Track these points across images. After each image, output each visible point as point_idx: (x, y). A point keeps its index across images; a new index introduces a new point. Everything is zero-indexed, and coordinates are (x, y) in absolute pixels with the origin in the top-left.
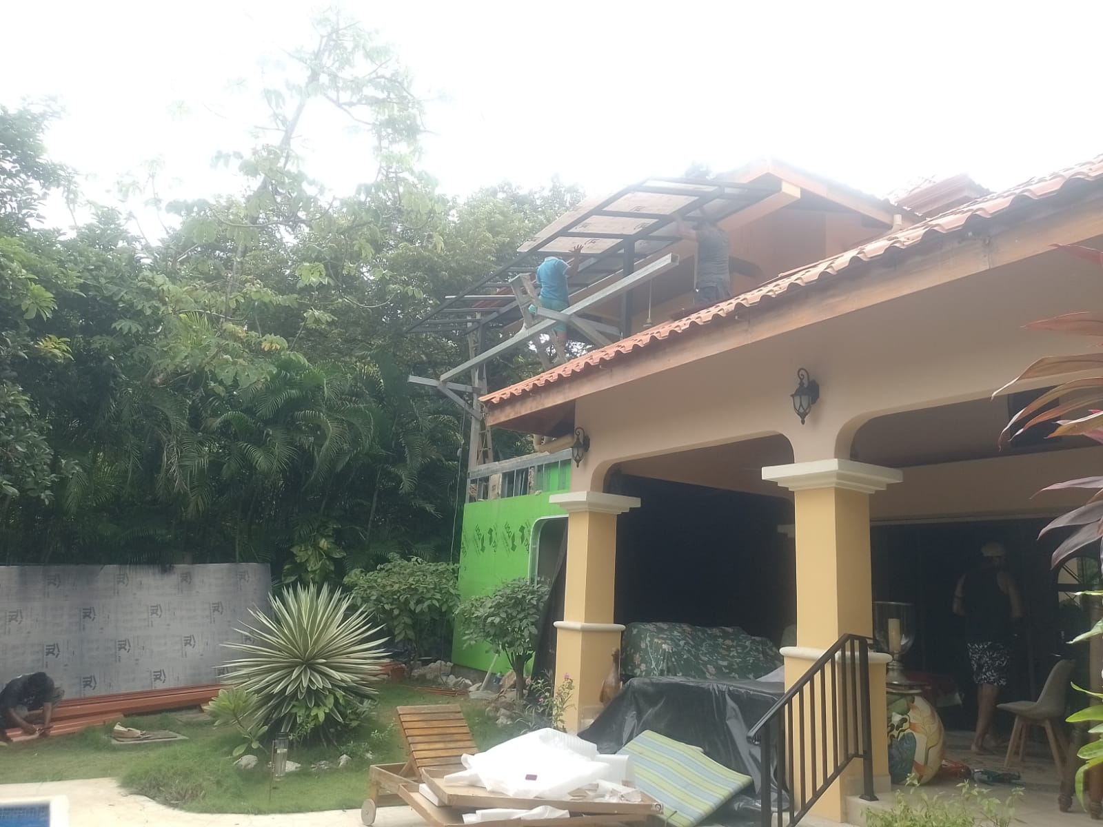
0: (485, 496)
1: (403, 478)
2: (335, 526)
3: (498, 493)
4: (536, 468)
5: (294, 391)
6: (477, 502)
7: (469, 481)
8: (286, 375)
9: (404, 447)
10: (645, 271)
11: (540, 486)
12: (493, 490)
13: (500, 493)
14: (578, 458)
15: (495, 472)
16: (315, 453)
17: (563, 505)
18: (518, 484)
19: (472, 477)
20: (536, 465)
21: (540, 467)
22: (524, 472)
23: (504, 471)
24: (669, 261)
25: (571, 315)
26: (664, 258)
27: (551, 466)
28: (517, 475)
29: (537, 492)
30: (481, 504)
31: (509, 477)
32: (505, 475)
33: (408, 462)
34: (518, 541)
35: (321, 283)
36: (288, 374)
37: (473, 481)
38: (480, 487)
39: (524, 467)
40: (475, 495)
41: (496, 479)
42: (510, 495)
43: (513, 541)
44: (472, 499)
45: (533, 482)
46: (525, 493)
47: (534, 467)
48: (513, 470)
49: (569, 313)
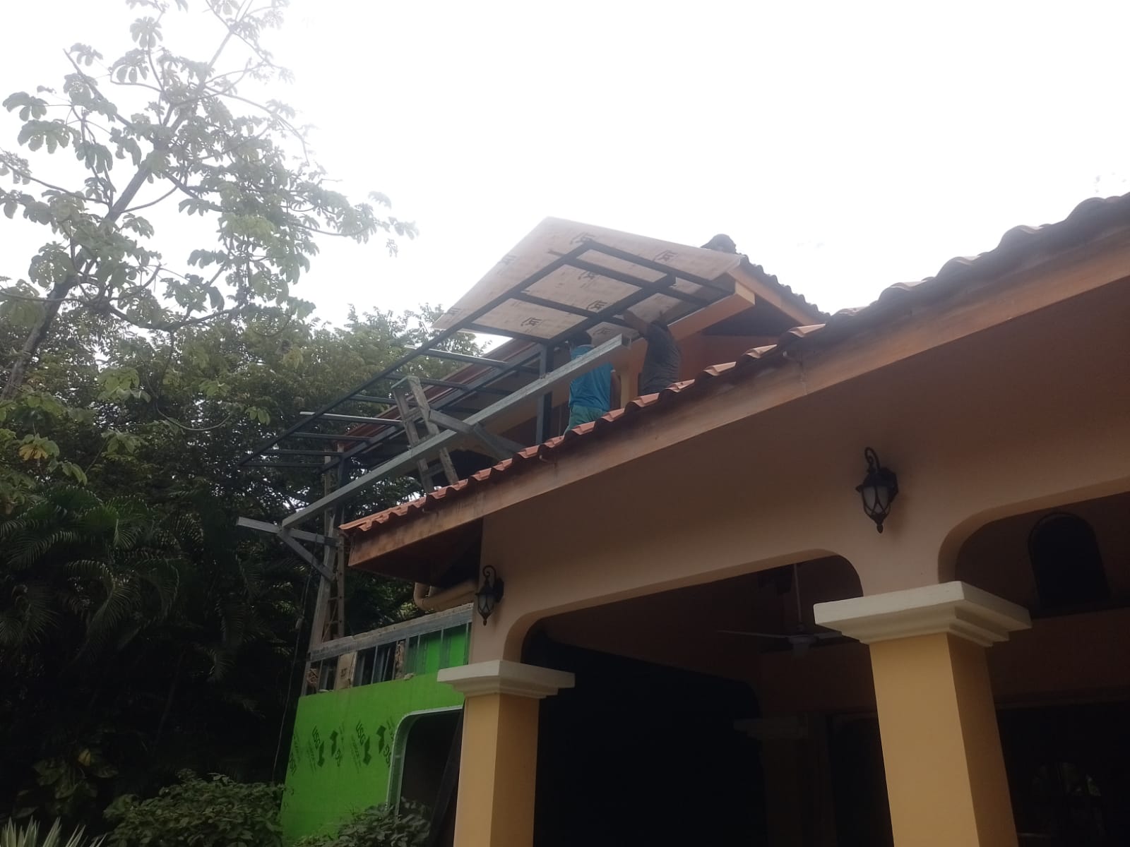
0: (330, 686)
1: (215, 660)
2: (106, 731)
3: (349, 680)
4: (408, 641)
5: (69, 534)
6: (318, 694)
7: (308, 664)
8: (62, 511)
9: (220, 619)
10: (583, 359)
11: (410, 668)
12: (343, 676)
13: (352, 679)
14: (486, 610)
15: (348, 650)
16: (87, 621)
17: (457, 684)
18: (379, 664)
19: (314, 658)
20: (407, 636)
21: (413, 641)
22: (389, 649)
23: (360, 649)
24: (619, 343)
25: (475, 425)
26: (612, 341)
27: (431, 637)
28: (379, 654)
29: (407, 676)
30: (324, 696)
31: (366, 657)
32: (361, 654)
33: (224, 639)
34: (374, 748)
35: (132, 397)
36: (66, 511)
37: (315, 665)
38: (323, 673)
39: (390, 641)
40: (316, 683)
41: (349, 661)
42: (367, 680)
43: (367, 747)
44: (311, 690)
45: (401, 662)
46: (388, 678)
47: (404, 640)
48: (373, 646)
49: (471, 423)
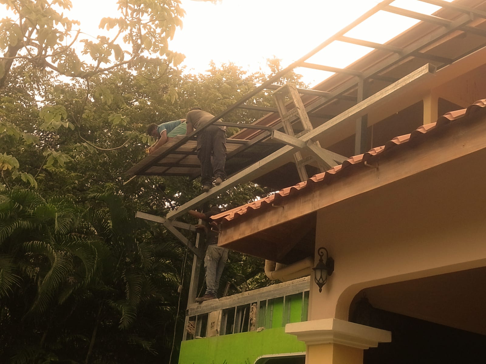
0: (203, 334)
1: (123, 313)
3: (217, 330)
4: (259, 304)
5: (25, 223)
6: (194, 340)
7: (187, 318)
8: (19, 207)
9: (125, 284)
10: (396, 85)
11: (261, 323)
12: (212, 327)
13: (219, 330)
14: (321, 281)
15: (215, 309)
16: (39, 283)
17: (300, 335)
18: (238, 319)
19: (191, 314)
20: (259, 301)
21: (263, 304)
22: (245, 309)
23: (224, 308)
24: (427, 71)
25: (307, 141)
26: (420, 69)
27: (276, 301)
28: (238, 312)
29: (259, 329)
30: (199, 341)
31: (229, 313)
32: (225, 312)
33: (128, 298)
35: (62, 126)
36: (21, 207)
37: (192, 319)
38: (198, 324)
39: (246, 303)
40: (193, 332)
41: (216, 317)
42: (229, 332)
44: (190, 337)
45: (255, 319)
46: (245, 330)
47: (256, 303)
48: (233, 306)
49: (305, 140)
